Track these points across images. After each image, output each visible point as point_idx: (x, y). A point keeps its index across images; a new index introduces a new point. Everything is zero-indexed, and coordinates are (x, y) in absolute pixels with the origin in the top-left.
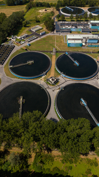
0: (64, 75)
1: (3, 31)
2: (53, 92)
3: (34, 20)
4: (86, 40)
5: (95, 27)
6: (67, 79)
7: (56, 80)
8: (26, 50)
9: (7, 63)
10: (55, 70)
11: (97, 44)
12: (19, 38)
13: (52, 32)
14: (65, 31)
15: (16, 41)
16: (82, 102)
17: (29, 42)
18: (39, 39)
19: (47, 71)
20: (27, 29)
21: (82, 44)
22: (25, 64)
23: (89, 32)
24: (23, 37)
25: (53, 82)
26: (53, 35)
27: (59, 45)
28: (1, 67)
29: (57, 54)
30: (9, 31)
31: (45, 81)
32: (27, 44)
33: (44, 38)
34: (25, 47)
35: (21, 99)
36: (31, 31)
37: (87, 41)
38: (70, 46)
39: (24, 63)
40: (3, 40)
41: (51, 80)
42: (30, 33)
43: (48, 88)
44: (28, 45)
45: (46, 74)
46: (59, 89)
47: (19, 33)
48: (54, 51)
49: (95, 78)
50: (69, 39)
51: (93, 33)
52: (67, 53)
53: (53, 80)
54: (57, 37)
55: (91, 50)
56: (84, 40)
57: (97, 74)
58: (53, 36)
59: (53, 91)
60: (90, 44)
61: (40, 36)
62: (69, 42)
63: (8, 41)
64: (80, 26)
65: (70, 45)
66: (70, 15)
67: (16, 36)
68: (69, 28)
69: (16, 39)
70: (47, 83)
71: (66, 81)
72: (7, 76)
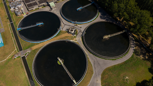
6: (63, 25)
43: (80, 32)
59: (81, 27)
71: (65, 25)
72: (94, 71)
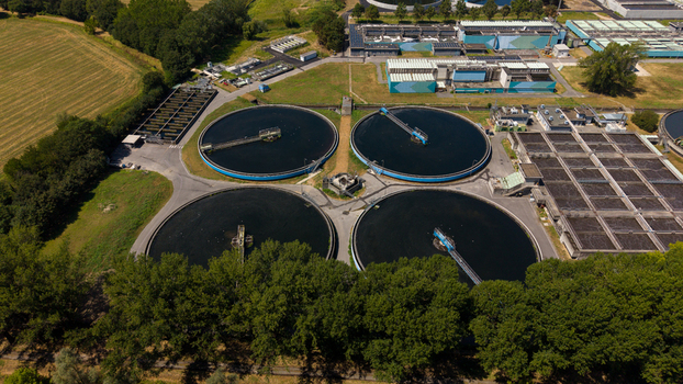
0: (380, 170)
1: (180, 48)
2: (344, 216)
3: (279, 22)
4: (449, 73)
5: (475, 39)
6: (389, 180)
7: (353, 181)
8: (255, 102)
9: (191, 139)
10: (351, 155)
11: (485, 84)
12: (229, 69)
13: (340, 55)
14: (380, 51)
15: (220, 77)
16: (439, 239)
17: (263, 80)
18: (296, 72)
19: (323, 158)
20: (257, 45)
21: (437, 85)
22: (251, 140)
23: (458, 53)
24: (245, 67)
25: (344, 188)
26: (341, 60)
27: (361, 88)
28: (174, 149)
29: (357, 112)
30: (199, 49)
31: (317, 186)
32: (258, 86)
33: (314, 70)
34: (252, 93)
35: (242, 235)
36: (269, 50)
37: (452, 77)
38: (397, 92)
39: (249, 137)
40: (178, 76)
41: (336, 181)
42: (267, 57)
43: (329, 204)
44: (262, 88)
45: (321, 166)
46: (363, 208)
47: (233, 56)
48: (346, 103)
49: (480, 177)
50: (394, 71)
51: (472, 54)
52: (384, 109)
53: (343, 181)
54: (355, 66)
55: (465, 100)
56: (442, 74)
57: (488, 167)
58: (341, 65)
59: (346, 213)
60: (462, 84)
61: (299, 64)
62: (394, 78)
63: (197, 79)
64: (427, 36)
65: (396, 87)
66: (395, 7)
67: (222, 65)
68: (393, 40)
69: (222, 72)
70: (326, 192)
71: (387, 187)
72: (192, 176)
